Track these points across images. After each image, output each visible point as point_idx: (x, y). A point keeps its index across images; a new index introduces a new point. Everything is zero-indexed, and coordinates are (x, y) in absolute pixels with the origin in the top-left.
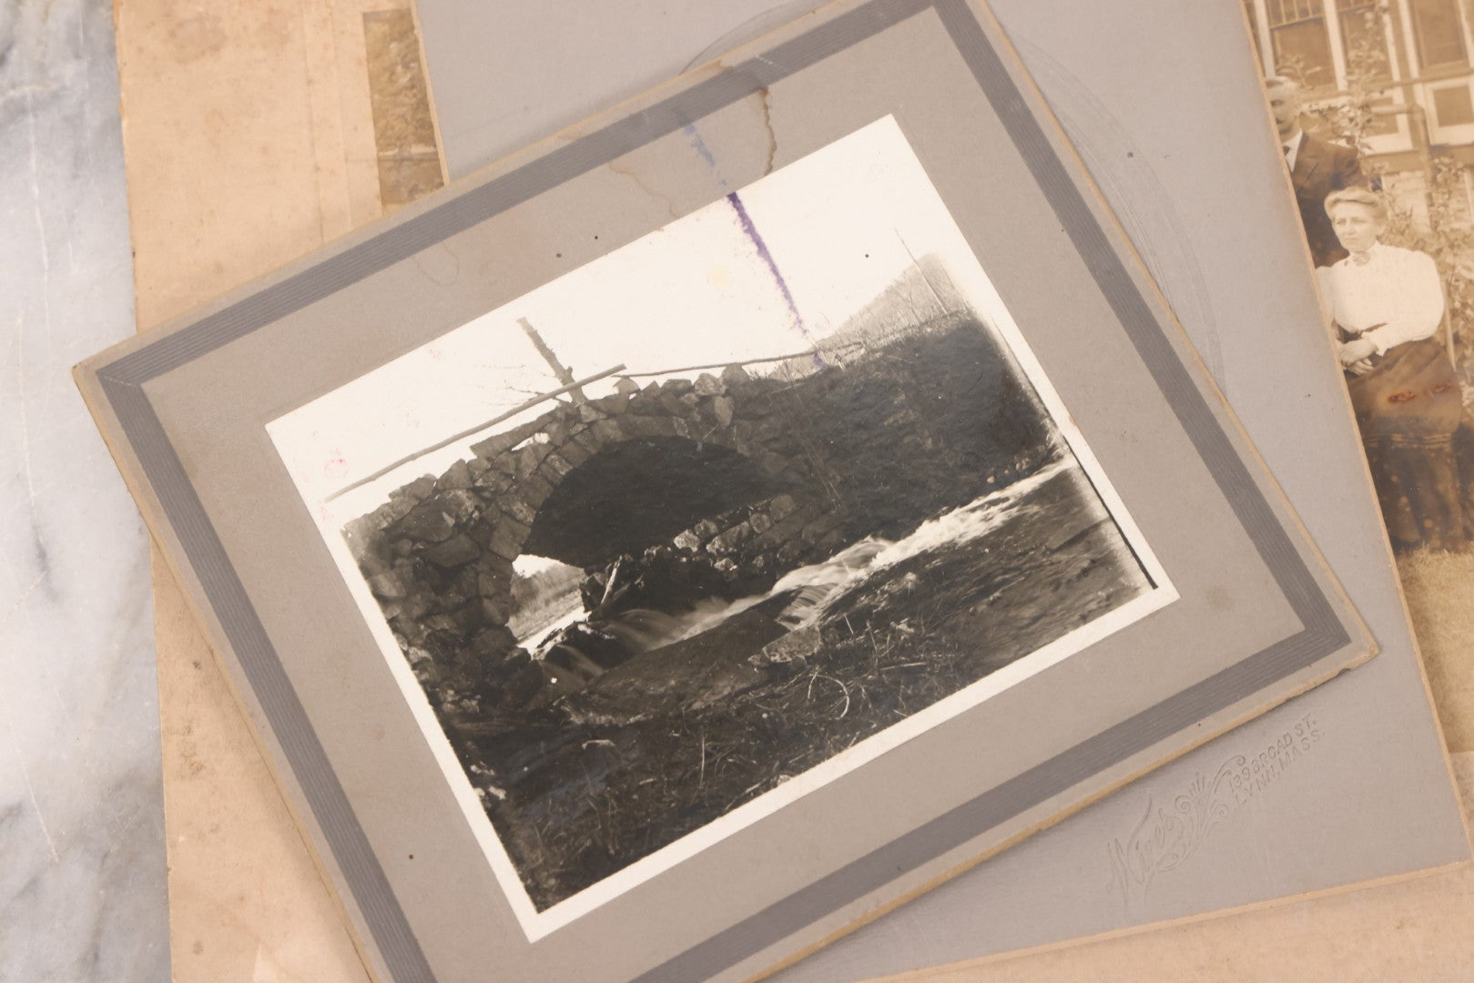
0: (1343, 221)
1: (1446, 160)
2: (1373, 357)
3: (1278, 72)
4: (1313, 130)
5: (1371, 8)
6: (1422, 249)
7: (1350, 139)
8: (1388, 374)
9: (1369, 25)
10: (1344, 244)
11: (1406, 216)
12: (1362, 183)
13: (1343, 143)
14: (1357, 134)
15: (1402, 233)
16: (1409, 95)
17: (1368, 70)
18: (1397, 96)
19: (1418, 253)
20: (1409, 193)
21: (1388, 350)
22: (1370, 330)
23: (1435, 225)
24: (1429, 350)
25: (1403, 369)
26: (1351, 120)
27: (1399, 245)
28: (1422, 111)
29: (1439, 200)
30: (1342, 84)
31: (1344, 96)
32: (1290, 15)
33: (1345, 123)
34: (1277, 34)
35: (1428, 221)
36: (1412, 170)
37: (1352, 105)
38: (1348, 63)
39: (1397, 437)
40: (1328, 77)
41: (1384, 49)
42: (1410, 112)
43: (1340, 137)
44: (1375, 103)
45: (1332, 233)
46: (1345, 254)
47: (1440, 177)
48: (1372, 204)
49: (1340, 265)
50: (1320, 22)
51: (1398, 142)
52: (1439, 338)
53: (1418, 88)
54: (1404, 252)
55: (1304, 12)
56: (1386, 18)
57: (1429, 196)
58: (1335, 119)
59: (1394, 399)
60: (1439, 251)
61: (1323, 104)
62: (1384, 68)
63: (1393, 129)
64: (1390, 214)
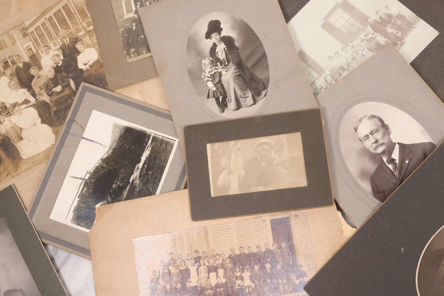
0: (79, 48)
1: (90, 32)
2: (90, 66)
3: (62, 30)
4: (70, 36)
5: (72, 14)
6: (92, 47)
7: (76, 35)
8: (93, 68)
9: (72, 17)
10: (80, 51)
11: (87, 43)
12: (79, 41)
13: (75, 36)
14: (76, 34)
15: (88, 46)
16: (82, 25)
17: (75, 23)
18: (80, 26)
19: (91, 48)
20: (87, 40)
21: (92, 64)
22: (88, 62)
23: (92, 43)
24: (97, 62)
25: (95, 66)
26: (75, 32)
27: (88, 48)
28: (85, 27)
29: (91, 39)
30: (72, 27)
31: (72, 29)
32: (60, 20)
33: (74, 33)
34: (60, 24)
35: (91, 42)
36: (86, 36)
37: (74, 30)
38: (71, 24)
39: (97, 76)
40: (69, 27)
41: (76, 20)
42: (83, 27)
43: (74, 35)
44: (77, 28)
45: (78, 50)
46: (81, 52)
47: (91, 35)
48: (82, 43)
49: (81, 54)
50: (65, 19)
51: (83, 32)
52: (99, 59)
53: (83, 23)
54: (89, 48)
55: (62, 19)
56: (75, 15)
57: (90, 39)
58: (73, 33)
59: (95, 71)
60: (94, 46)
61: (70, 32)
62: (77, 22)
63: (81, 31)
64: (85, 44)
